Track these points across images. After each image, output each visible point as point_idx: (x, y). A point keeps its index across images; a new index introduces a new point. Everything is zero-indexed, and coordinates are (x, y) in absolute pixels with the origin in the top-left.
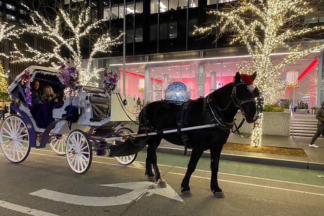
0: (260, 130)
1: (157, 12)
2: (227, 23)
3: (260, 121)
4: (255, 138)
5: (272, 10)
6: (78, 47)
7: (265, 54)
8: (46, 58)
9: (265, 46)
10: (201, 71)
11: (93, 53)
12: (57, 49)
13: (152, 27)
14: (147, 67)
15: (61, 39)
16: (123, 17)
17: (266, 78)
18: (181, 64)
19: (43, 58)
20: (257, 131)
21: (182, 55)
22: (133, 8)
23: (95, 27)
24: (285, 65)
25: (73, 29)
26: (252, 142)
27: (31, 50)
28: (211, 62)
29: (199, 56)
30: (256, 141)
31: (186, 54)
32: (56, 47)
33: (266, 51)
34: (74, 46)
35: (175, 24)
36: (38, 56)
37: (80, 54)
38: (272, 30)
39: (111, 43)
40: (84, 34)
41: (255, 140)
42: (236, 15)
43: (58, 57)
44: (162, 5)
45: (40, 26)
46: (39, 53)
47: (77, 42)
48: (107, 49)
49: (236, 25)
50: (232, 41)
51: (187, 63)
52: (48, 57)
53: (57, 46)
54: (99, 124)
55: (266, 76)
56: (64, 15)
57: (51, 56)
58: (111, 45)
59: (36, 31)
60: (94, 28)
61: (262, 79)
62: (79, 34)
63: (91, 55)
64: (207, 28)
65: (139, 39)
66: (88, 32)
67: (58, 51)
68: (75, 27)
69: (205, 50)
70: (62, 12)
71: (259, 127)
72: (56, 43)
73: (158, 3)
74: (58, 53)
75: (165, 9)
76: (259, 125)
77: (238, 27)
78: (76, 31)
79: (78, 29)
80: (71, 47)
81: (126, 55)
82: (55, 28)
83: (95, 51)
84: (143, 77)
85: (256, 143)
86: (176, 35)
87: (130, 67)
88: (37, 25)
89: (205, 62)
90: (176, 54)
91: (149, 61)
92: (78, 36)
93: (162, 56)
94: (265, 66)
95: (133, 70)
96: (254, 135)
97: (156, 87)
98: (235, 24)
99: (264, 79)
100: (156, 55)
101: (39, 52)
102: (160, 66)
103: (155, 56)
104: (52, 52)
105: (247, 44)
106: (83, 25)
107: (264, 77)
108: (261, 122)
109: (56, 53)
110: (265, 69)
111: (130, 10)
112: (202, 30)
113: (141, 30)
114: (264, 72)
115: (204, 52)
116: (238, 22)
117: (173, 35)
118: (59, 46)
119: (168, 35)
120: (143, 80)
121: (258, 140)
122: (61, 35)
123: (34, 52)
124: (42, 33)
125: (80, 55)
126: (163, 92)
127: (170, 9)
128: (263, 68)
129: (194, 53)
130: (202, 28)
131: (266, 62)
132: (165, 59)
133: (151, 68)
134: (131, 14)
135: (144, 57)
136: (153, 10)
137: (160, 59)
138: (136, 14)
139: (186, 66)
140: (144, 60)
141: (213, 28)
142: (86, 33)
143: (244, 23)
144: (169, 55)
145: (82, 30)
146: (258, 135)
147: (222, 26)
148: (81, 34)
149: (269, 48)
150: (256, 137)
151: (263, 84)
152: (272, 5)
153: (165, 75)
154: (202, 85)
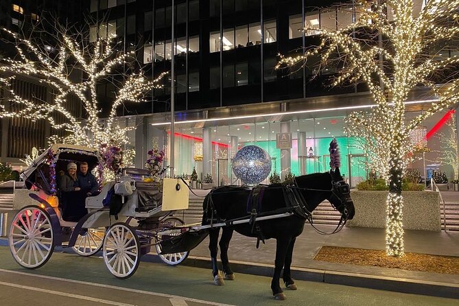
0: (400, 225)
1: (219, 50)
2: (332, 47)
3: (399, 210)
4: (392, 240)
5: (405, 27)
6: (94, 94)
7: (398, 96)
8: (43, 113)
9: (397, 84)
10: (285, 130)
11: (117, 103)
12: (62, 98)
13: (213, 71)
14: (206, 126)
15: (66, 82)
16: (171, 58)
17: (402, 137)
18: (254, 120)
19: (38, 112)
20: (396, 228)
21: (255, 108)
22: (185, 46)
23: (120, 63)
24: (432, 114)
25: (85, 66)
26: (388, 247)
27: (18, 99)
28: (299, 117)
29: (280, 110)
30: (395, 246)
31: (261, 108)
32: (60, 96)
33: (398, 91)
34: (87, 94)
35: (245, 65)
36: (28, 109)
37: (97, 105)
38: (410, 57)
39: (146, 87)
40: (102, 73)
41: (393, 243)
42: (346, 35)
43: (61, 109)
44: (225, 40)
45: (31, 62)
46: (31, 105)
47: (92, 86)
48: (139, 97)
49: (347, 50)
50: (337, 80)
51: (264, 119)
52: (47, 111)
53: (61, 94)
54: (147, 215)
55: (402, 133)
56: (70, 44)
57: (51, 108)
58: (146, 90)
59: (24, 69)
60: (118, 64)
61: (396, 138)
62: (94, 74)
63: (114, 106)
64: (298, 58)
65: (194, 87)
66: (109, 71)
67: (63, 102)
68: (88, 63)
69: (289, 101)
70: (67, 39)
71: (398, 221)
72: (61, 90)
73: (220, 38)
74: (62, 105)
75: (230, 46)
76: (398, 218)
77: (352, 53)
78: (91, 68)
79: (94, 67)
80: (82, 95)
81: (175, 110)
82: (57, 66)
83: (120, 99)
84: (200, 140)
85: (395, 249)
86: (247, 81)
87: (181, 126)
88: (27, 61)
89: (290, 117)
90: (247, 107)
91: (209, 117)
92: (93, 77)
93: (227, 110)
94: (400, 116)
95: (185, 131)
96: (391, 235)
97: (220, 155)
98: (345, 48)
99: (399, 137)
100: (219, 110)
101: (30, 103)
102: (225, 125)
103: (217, 110)
104: (53, 103)
105: (367, 81)
106: (101, 60)
107: (399, 135)
108: (401, 212)
109: (59, 105)
110: (399, 120)
111: (181, 49)
112: (291, 61)
113: (197, 75)
114: (399, 126)
115: (288, 104)
116: (350, 46)
117: (242, 82)
118: (64, 94)
119: (236, 82)
120: (201, 144)
121: (399, 245)
122: (65, 76)
123: (23, 102)
124: (36, 73)
125: (96, 107)
126: (229, 161)
127: (237, 45)
128: (395, 119)
129: (272, 105)
130: (290, 58)
131: (401, 109)
132: (231, 114)
133: (212, 128)
134: (183, 53)
135: (202, 112)
136: (213, 48)
137: (224, 115)
138: (190, 54)
139: (262, 123)
140: (201, 117)
141: (309, 57)
142: (107, 72)
143: (359, 48)
144: (238, 108)
145: (100, 67)
146: (398, 234)
147: (324, 53)
148: (97, 75)
149: (405, 87)
150: (395, 239)
151: (398, 147)
152: (405, 18)
153: (232, 137)
154: (287, 150)
